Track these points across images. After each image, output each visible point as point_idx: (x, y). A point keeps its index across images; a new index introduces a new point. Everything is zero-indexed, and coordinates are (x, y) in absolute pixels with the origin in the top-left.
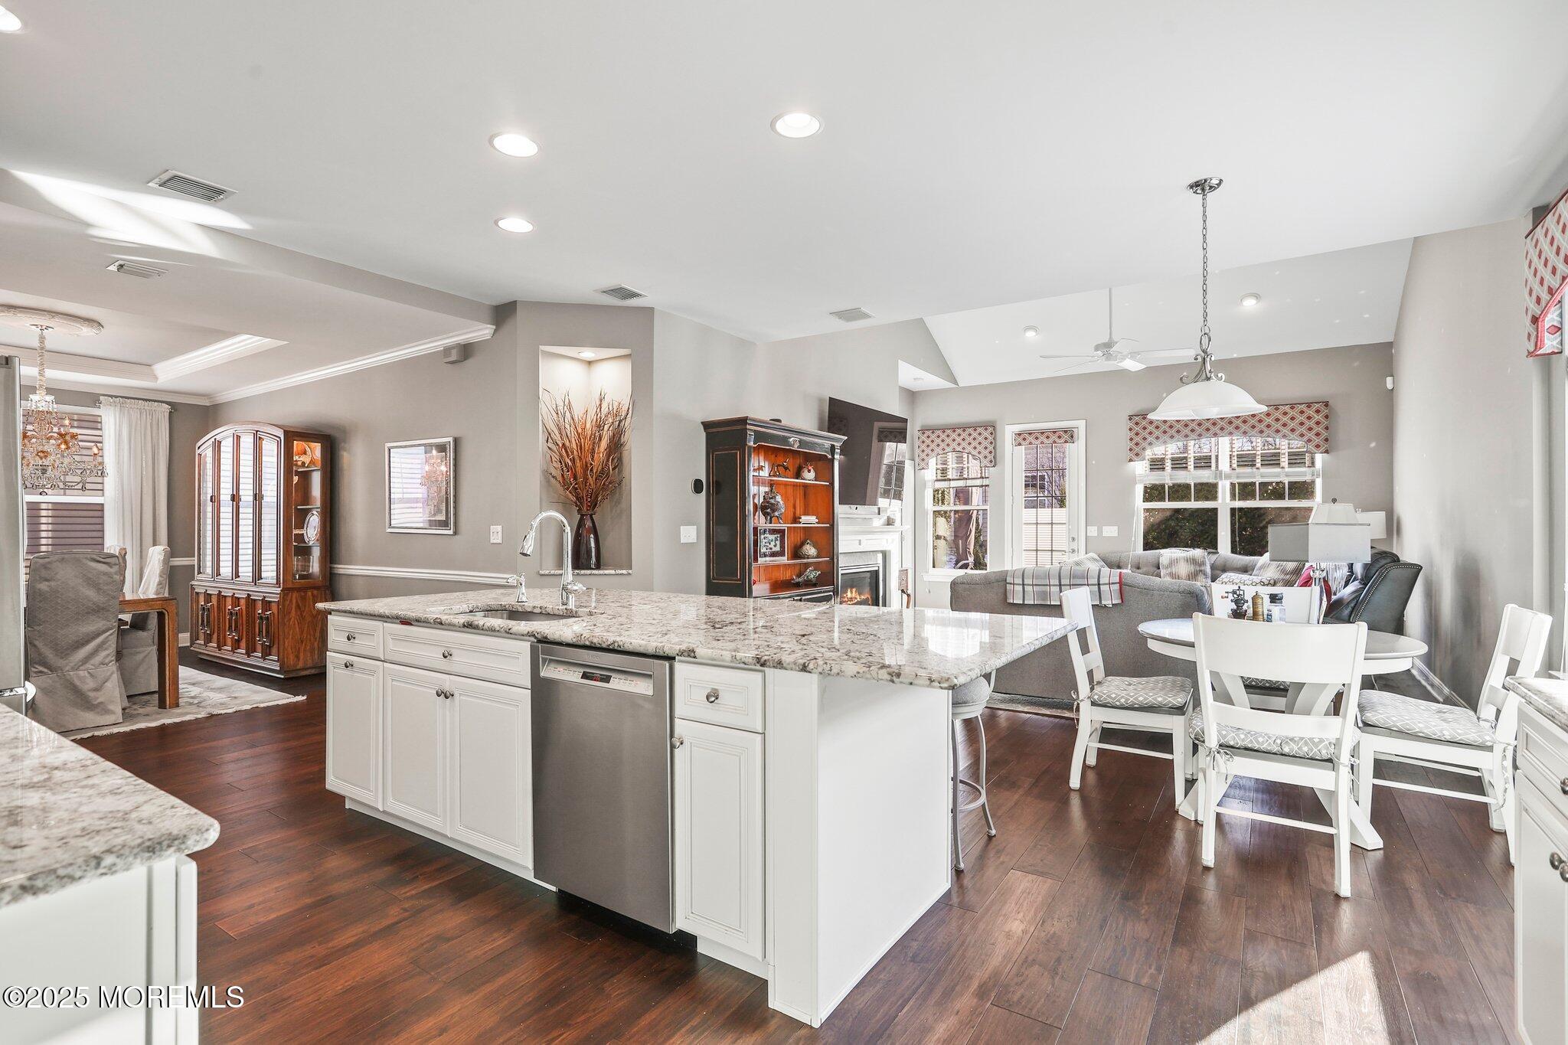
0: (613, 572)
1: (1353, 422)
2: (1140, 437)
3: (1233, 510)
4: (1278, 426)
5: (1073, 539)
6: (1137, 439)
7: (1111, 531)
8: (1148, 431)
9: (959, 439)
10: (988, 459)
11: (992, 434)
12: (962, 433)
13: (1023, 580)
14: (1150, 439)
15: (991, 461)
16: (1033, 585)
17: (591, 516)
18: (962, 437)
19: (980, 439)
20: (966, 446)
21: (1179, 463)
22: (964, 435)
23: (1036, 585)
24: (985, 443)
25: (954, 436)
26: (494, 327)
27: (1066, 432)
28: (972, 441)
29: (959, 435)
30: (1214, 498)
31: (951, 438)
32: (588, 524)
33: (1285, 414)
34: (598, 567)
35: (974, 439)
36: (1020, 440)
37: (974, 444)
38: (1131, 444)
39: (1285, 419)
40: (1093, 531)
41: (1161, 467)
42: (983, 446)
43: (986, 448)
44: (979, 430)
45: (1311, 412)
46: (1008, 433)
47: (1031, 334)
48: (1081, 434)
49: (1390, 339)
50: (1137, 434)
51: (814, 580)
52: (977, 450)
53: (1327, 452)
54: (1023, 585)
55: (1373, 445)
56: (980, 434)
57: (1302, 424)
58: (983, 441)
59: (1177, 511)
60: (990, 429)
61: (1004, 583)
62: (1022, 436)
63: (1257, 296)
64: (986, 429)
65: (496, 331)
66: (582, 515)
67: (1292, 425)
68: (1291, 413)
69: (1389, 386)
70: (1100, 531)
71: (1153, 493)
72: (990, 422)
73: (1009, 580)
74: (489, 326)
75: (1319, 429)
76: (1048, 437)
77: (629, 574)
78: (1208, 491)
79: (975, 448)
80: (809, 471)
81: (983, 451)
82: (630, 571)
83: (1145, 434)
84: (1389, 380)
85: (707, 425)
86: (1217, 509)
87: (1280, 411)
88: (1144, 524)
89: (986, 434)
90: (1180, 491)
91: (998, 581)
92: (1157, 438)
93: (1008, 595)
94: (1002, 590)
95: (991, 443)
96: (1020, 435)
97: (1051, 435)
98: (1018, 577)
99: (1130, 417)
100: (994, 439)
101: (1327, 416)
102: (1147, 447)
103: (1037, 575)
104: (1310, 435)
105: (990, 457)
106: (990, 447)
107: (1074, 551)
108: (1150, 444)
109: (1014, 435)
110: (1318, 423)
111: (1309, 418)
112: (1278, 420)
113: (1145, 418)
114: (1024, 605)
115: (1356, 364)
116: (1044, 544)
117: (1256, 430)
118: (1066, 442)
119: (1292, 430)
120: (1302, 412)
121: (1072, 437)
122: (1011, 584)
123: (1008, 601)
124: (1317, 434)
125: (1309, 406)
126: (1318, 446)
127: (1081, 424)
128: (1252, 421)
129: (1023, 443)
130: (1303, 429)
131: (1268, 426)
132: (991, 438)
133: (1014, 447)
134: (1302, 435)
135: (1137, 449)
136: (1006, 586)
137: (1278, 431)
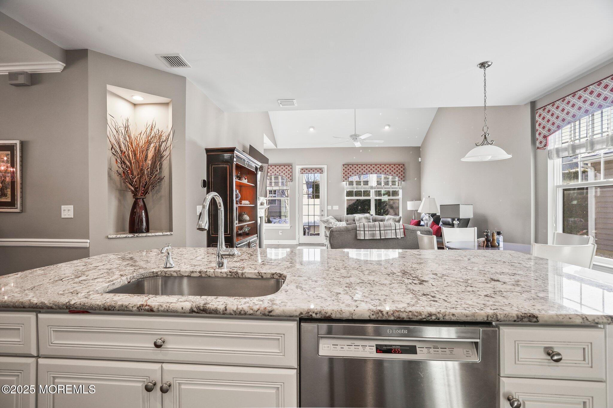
0: (161, 234)
1: (411, 172)
2: (347, 173)
3: (376, 200)
4: (390, 171)
5: (322, 211)
6: (346, 173)
7: (336, 208)
8: (349, 170)
9: (277, 170)
10: (290, 179)
11: (291, 168)
12: (279, 167)
13: (364, 229)
14: (350, 173)
15: (291, 180)
16: (368, 231)
17: (143, 199)
18: (279, 169)
19: (287, 170)
20: (281, 173)
21: (358, 183)
22: (280, 168)
23: (370, 231)
24: (289, 172)
25: (275, 168)
26: (65, 65)
27: (320, 169)
28: (283, 171)
29: (278, 168)
30: (369, 196)
31: (274, 169)
32: (141, 203)
33: (392, 167)
34: (148, 231)
35: (284, 170)
36: (303, 171)
37: (284, 172)
38: (344, 175)
39: (392, 169)
40: (330, 208)
41: (352, 184)
42: (288, 173)
43: (289, 174)
44: (286, 167)
45: (399, 167)
46: (297, 169)
47: (312, 130)
48: (325, 170)
49: (419, 145)
50: (346, 171)
51: (247, 232)
52: (285, 175)
53: (404, 181)
54: (364, 231)
55: (416, 179)
56: (286, 168)
57: (397, 171)
58: (288, 171)
59: (357, 200)
60: (291, 167)
61: (355, 230)
62: (304, 170)
63: (389, 126)
64: (289, 167)
65: (65, 68)
66: (137, 199)
67: (394, 171)
68: (394, 167)
69: (420, 161)
70: (332, 208)
71: (349, 194)
72: (291, 164)
73: (358, 229)
74: (60, 63)
75: (402, 173)
76: (313, 171)
77: (171, 234)
78: (367, 193)
79: (284, 174)
80: (245, 179)
81: (288, 175)
82: (172, 233)
83: (349, 171)
84: (420, 159)
85: (208, 151)
86: (370, 200)
87: (391, 166)
88: (347, 204)
89: (289, 168)
90: (358, 193)
91: (352, 230)
92: (353, 173)
93: (358, 235)
94: (355, 233)
95: (291, 172)
96: (302, 169)
97: (315, 170)
98: (362, 228)
99: (344, 165)
100: (292, 170)
101: (404, 169)
102: (349, 176)
103: (370, 226)
104: (400, 175)
105: (291, 178)
106: (291, 174)
107: (322, 215)
108: (350, 175)
109: (300, 170)
110: (402, 171)
111: (399, 169)
112: (390, 169)
113: (348, 166)
114: (364, 239)
115: (411, 152)
116: (311, 213)
117: (384, 172)
118: (320, 173)
119: (395, 173)
120: (397, 167)
121: (322, 171)
122: (359, 230)
123: (357, 238)
124: (402, 175)
125: (399, 165)
126: (402, 179)
127: (325, 167)
128: (383, 169)
129: (304, 173)
130: (397, 173)
131: (388, 171)
132: (291, 170)
133: (300, 174)
134: (397, 175)
135: (346, 177)
136: (356, 232)
137: (390, 173)
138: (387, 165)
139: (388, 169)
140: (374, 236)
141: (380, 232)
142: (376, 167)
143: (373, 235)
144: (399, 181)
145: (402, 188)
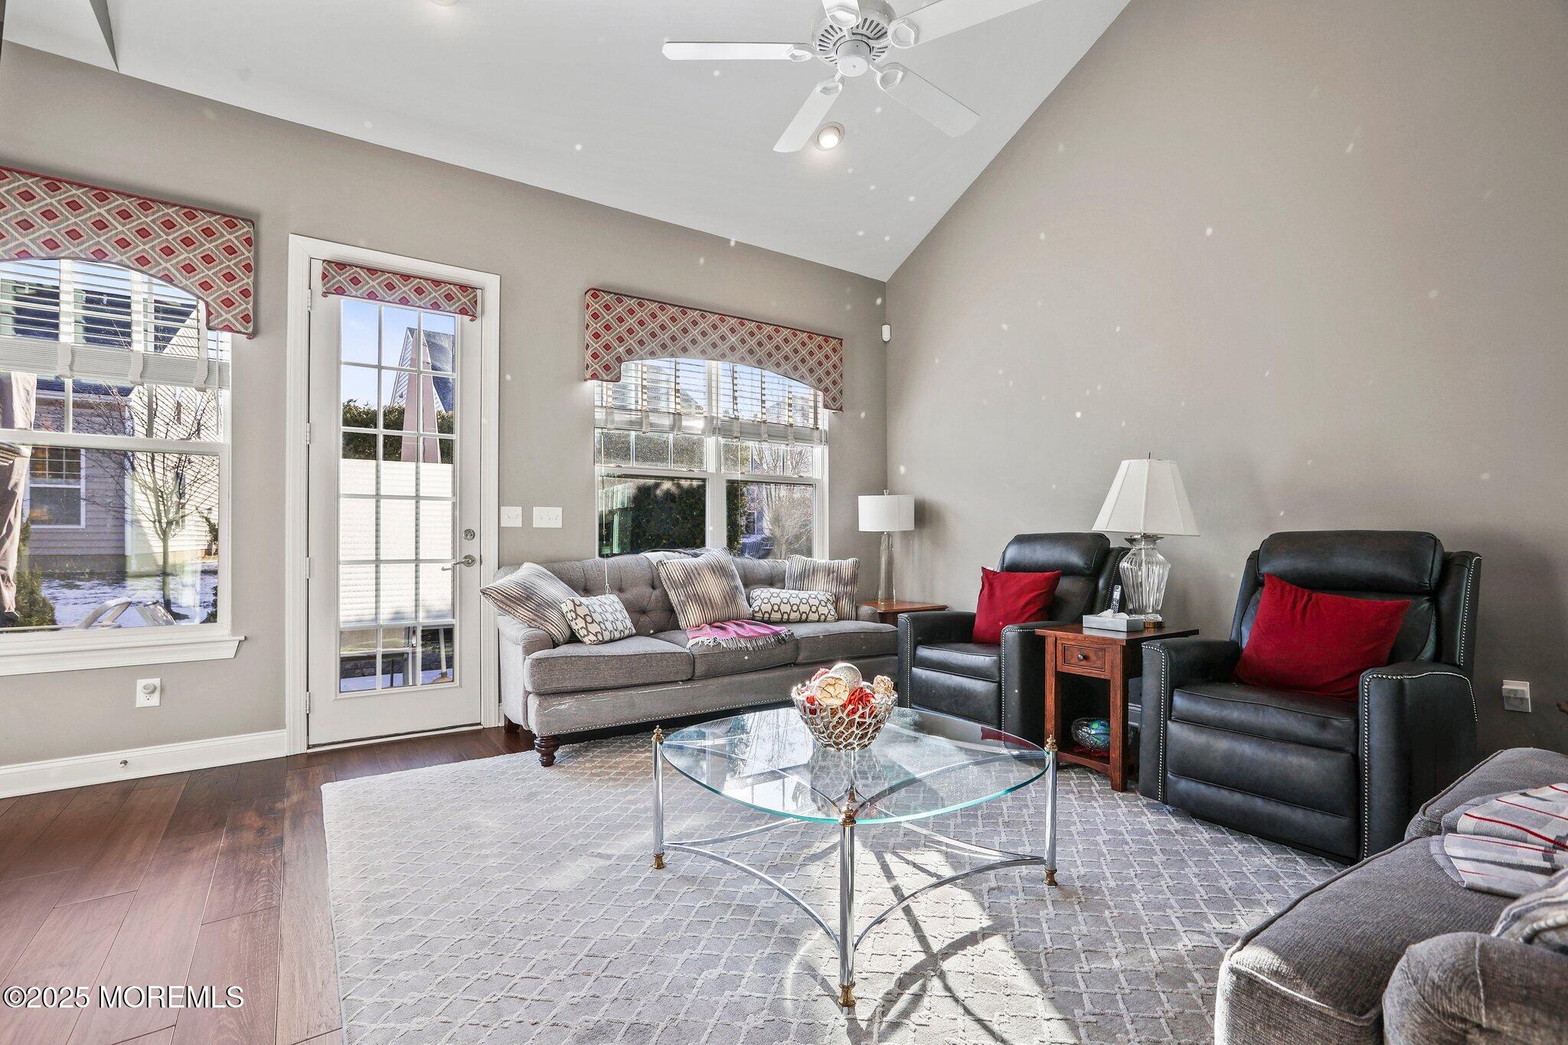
1: (858, 375)
2: (612, 334)
4: (796, 360)
5: (470, 534)
6: (607, 338)
7: (548, 517)
8: (625, 326)
10: (232, 312)
11: (247, 243)
14: (629, 342)
15: (244, 318)
18: (136, 224)
19: (209, 247)
22: (145, 220)
27: (464, 290)
28: (178, 248)
29: (125, 215)
33: (803, 345)
35: (186, 243)
37: (186, 256)
38: (597, 346)
39: (804, 352)
40: (513, 517)
43: (230, 276)
44: (205, 221)
46: (298, 254)
48: (491, 299)
50: (607, 328)
56: (207, 233)
57: (820, 363)
58: (220, 257)
60: (244, 230)
62: (347, 273)
64: (232, 225)
67: (811, 362)
69: (886, 336)
70: (527, 517)
72: (243, 210)
75: (835, 375)
76: (419, 292)
83: (620, 330)
84: (886, 329)
87: (798, 338)
89: (228, 239)
92: (642, 343)
95: (247, 267)
96: (339, 267)
99: (595, 293)
100: (256, 257)
101: (841, 360)
102: (624, 356)
104: (828, 382)
105: (245, 306)
106: (248, 281)
107: (469, 561)
108: (629, 352)
109: (318, 268)
110: (834, 367)
111: (826, 357)
112: (796, 351)
113: (620, 301)
116: (396, 546)
117: (773, 360)
118: (463, 311)
119: (812, 371)
120: (820, 347)
121: (476, 302)
124: (834, 383)
125: (810, 338)
126: (834, 400)
127: (490, 285)
128: (769, 346)
129: (350, 288)
130: (820, 372)
131: (786, 358)
132: (246, 254)
133: (319, 299)
134: (820, 380)
135: (607, 358)
137: (796, 368)
138: (786, 332)
139: (786, 349)
142: (742, 331)
144: (826, 406)
145: (829, 440)
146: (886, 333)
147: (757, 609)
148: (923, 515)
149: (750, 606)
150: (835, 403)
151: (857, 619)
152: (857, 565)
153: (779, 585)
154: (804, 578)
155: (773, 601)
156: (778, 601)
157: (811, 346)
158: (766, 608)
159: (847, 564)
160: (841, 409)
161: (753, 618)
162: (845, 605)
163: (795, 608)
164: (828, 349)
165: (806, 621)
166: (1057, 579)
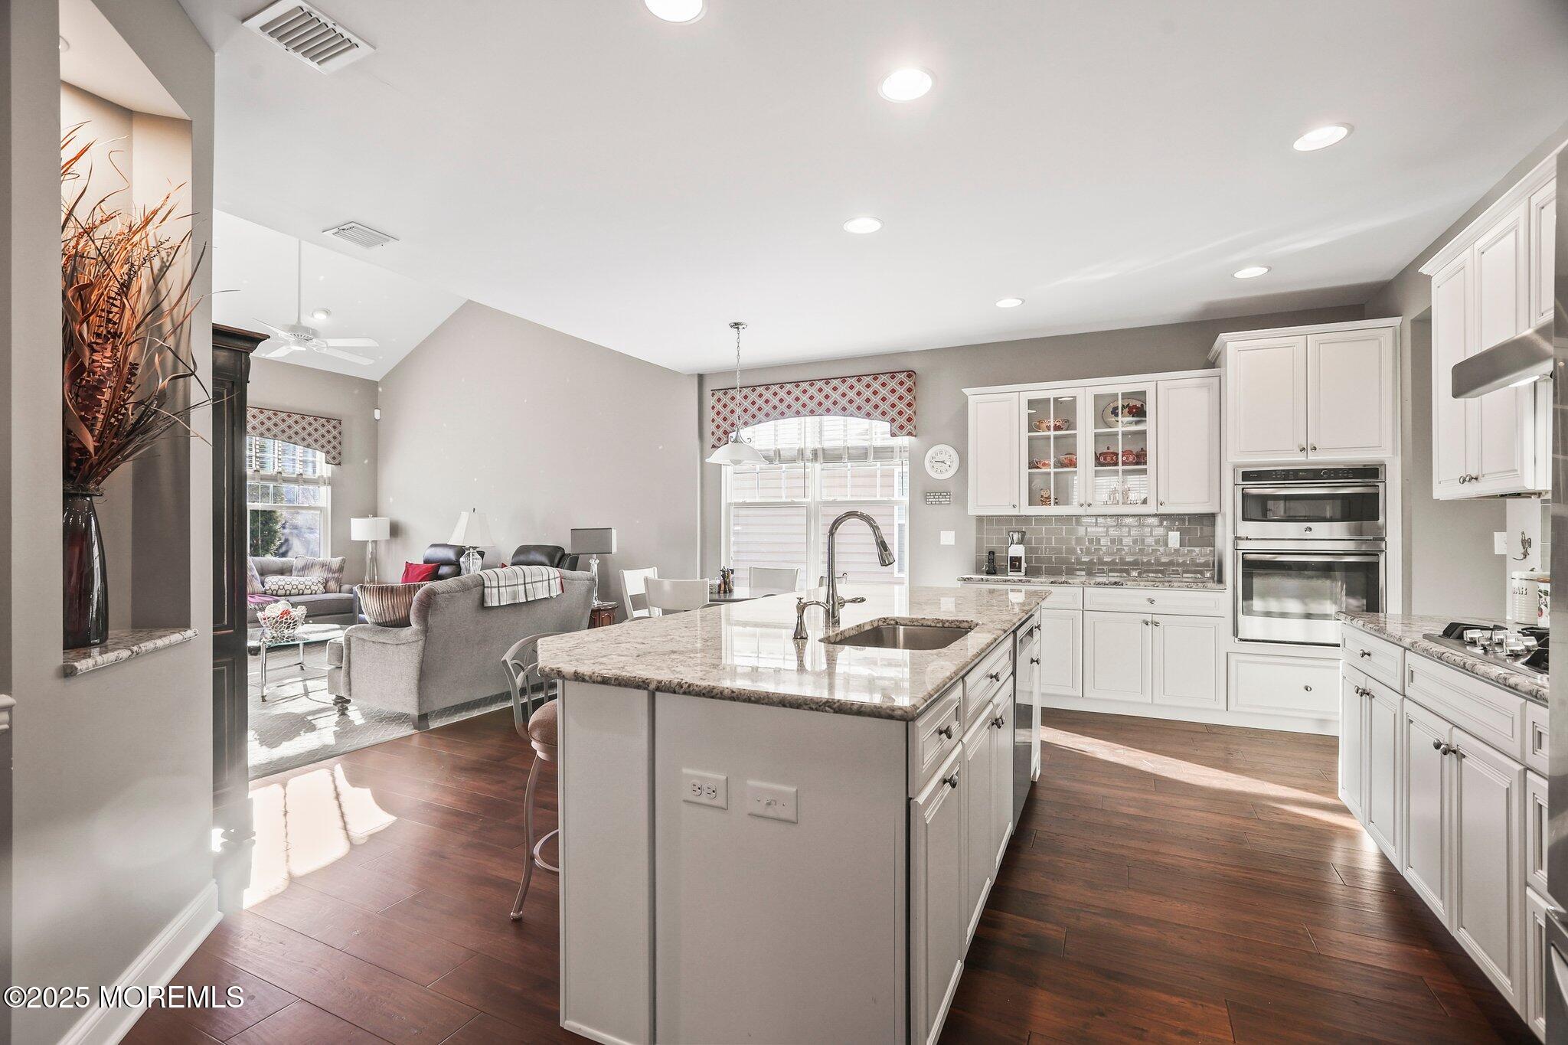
1: (355, 442)
4: (303, 434)
13: (498, 583)
16: (506, 586)
23: (508, 586)
33: (310, 424)
39: (310, 429)
49: (376, 377)
54: (499, 587)
55: (366, 461)
57: (323, 436)
63: (327, 312)
67: (316, 435)
69: (377, 417)
73: (487, 584)
75: (335, 443)
82: (189, 633)
84: (377, 412)
87: (306, 420)
93: (486, 599)
94: (481, 592)
101: (340, 433)
103: (509, 577)
104: (329, 447)
110: (335, 438)
111: (328, 432)
112: (304, 429)
114: (500, 606)
115: (356, 392)
117: (286, 434)
119: (316, 441)
120: (323, 426)
122: (488, 587)
123: (486, 605)
124: (334, 448)
125: (328, 421)
126: (334, 458)
128: (283, 426)
130: (323, 441)
131: (296, 433)
134: (323, 447)
136: (484, 590)
137: (304, 439)
138: (296, 417)
139: (297, 428)
140: (514, 599)
141: (525, 587)
142: (262, 417)
143: (515, 595)
144: (327, 462)
145: (331, 482)
146: (377, 414)
147: (268, 588)
148: (395, 530)
149: (264, 587)
150: (336, 459)
151: (340, 592)
152: (344, 561)
153: (288, 574)
154: (306, 568)
155: (280, 583)
156: (283, 583)
157: (315, 425)
158: (273, 588)
159: (336, 562)
160: (340, 464)
161: (265, 593)
162: (332, 585)
163: (295, 587)
164: (329, 427)
165: (302, 594)
166: (438, 567)
